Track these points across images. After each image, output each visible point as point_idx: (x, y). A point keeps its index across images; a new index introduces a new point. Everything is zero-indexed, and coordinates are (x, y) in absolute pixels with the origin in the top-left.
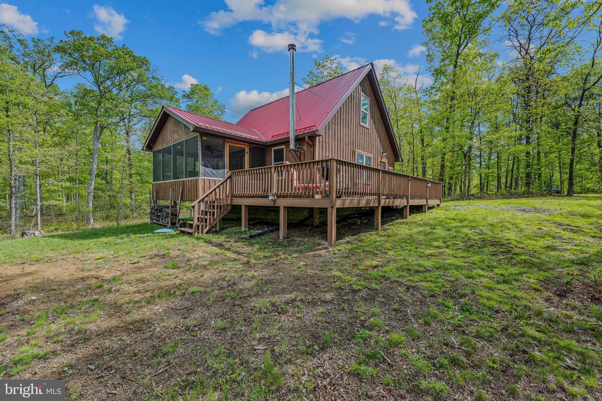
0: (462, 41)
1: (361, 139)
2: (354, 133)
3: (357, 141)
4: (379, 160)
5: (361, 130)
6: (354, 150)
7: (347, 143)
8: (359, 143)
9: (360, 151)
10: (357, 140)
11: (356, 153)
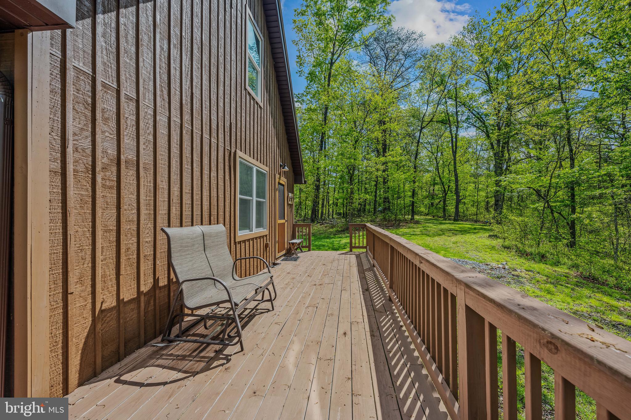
0: (336, 48)
1: (248, 126)
2: (233, 105)
3: (238, 130)
4: (277, 180)
5: (248, 105)
6: (233, 151)
7: (214, 126)
8: (243, 134)
9: (246, 157)
10: (239, 125)
11: (238, 160)
